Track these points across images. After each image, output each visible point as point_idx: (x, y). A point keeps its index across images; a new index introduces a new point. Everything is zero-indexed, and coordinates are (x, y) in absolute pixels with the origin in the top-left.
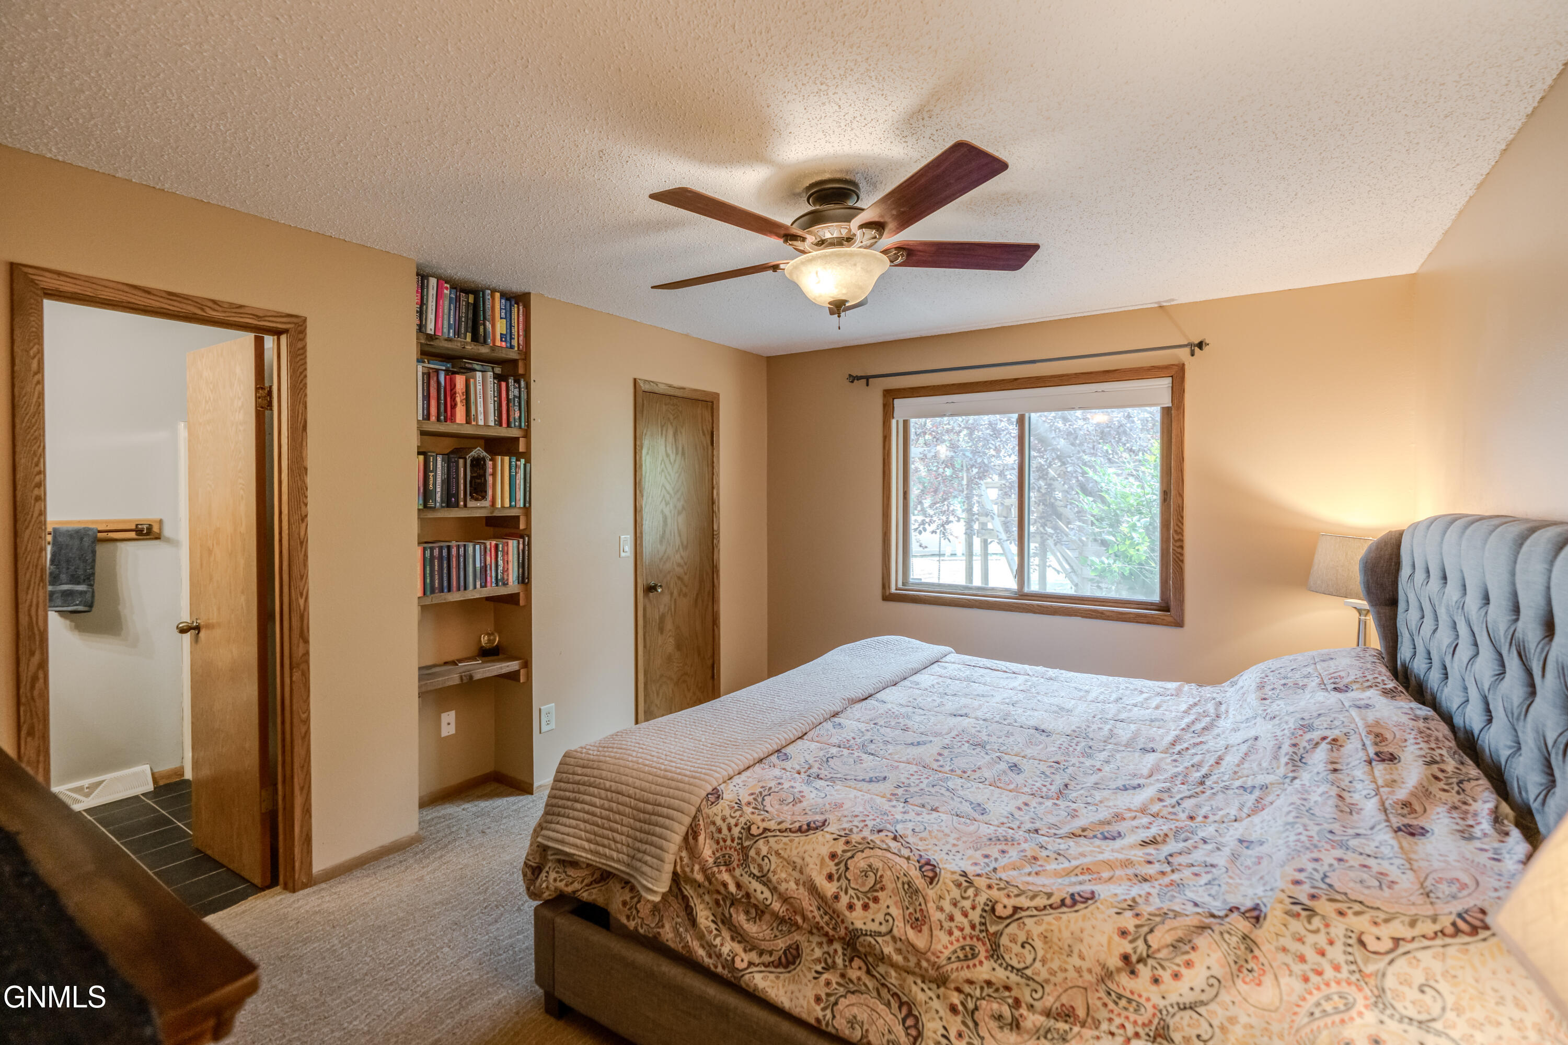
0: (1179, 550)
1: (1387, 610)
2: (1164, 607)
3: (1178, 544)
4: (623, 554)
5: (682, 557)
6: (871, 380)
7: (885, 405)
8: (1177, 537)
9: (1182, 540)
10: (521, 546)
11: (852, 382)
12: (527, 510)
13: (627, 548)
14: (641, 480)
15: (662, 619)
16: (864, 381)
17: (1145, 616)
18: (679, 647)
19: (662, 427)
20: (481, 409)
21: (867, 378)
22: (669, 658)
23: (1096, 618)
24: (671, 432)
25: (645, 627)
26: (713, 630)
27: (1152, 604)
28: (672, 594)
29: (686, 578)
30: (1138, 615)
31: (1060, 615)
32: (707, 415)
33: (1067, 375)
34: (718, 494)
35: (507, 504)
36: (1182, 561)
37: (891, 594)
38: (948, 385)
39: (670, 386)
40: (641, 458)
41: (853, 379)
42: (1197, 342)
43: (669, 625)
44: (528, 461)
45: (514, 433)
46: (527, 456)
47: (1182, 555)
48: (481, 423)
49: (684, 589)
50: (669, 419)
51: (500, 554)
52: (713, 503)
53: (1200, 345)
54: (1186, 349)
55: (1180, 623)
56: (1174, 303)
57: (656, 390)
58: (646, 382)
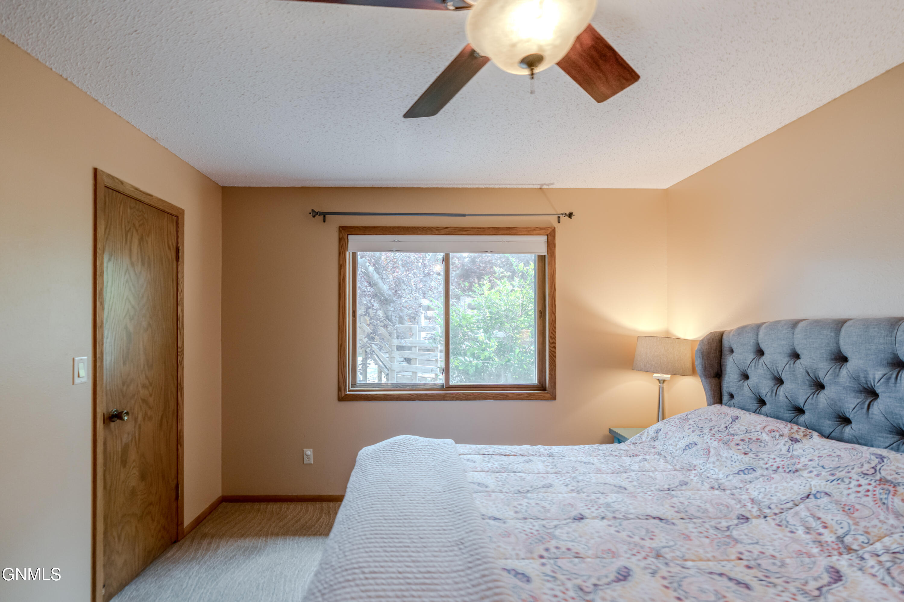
0: (553, 349)
1: (714, 380)
2: (542, 387)
3: (552, 345)
4: (77, 381)
5: (147, 377)
6: (327, 216)
7: (340, 240)
8: (551, 341)
9: (554, 343)
11: (314, 216)
13: (83, 373)
14: (103, 292)
15: (125, 450)
16: (322, 217)
17: (533, 395)
18: (143, 477)
19: (127, 232)
21: (324, 215)
22: (133, 492)
23: (503, 399)
24: (136, 241)
25: (105, 464)
26: (177, 450)
27: (533, 386)
28: (136, 420)
29: (151, 400)
30: (529, 395)
31: (480, 399)
32: (173, 229)
33: (483, 228)
34: (182, 310)
36: (555, 357)
37: (345, 395)
38: (395, 227)
39: (136, 189)
41: (315, 214)
42: (567, 213)
43: (133, 455)
47: (555, 352)
49: (149, 413)
50: (134, 225)
52: (178, 320)
53: (570, 215)
54: (556, 218)
55: (553, 398)
56: (550, 187)
57: (120, 188)
58: (109, 176)
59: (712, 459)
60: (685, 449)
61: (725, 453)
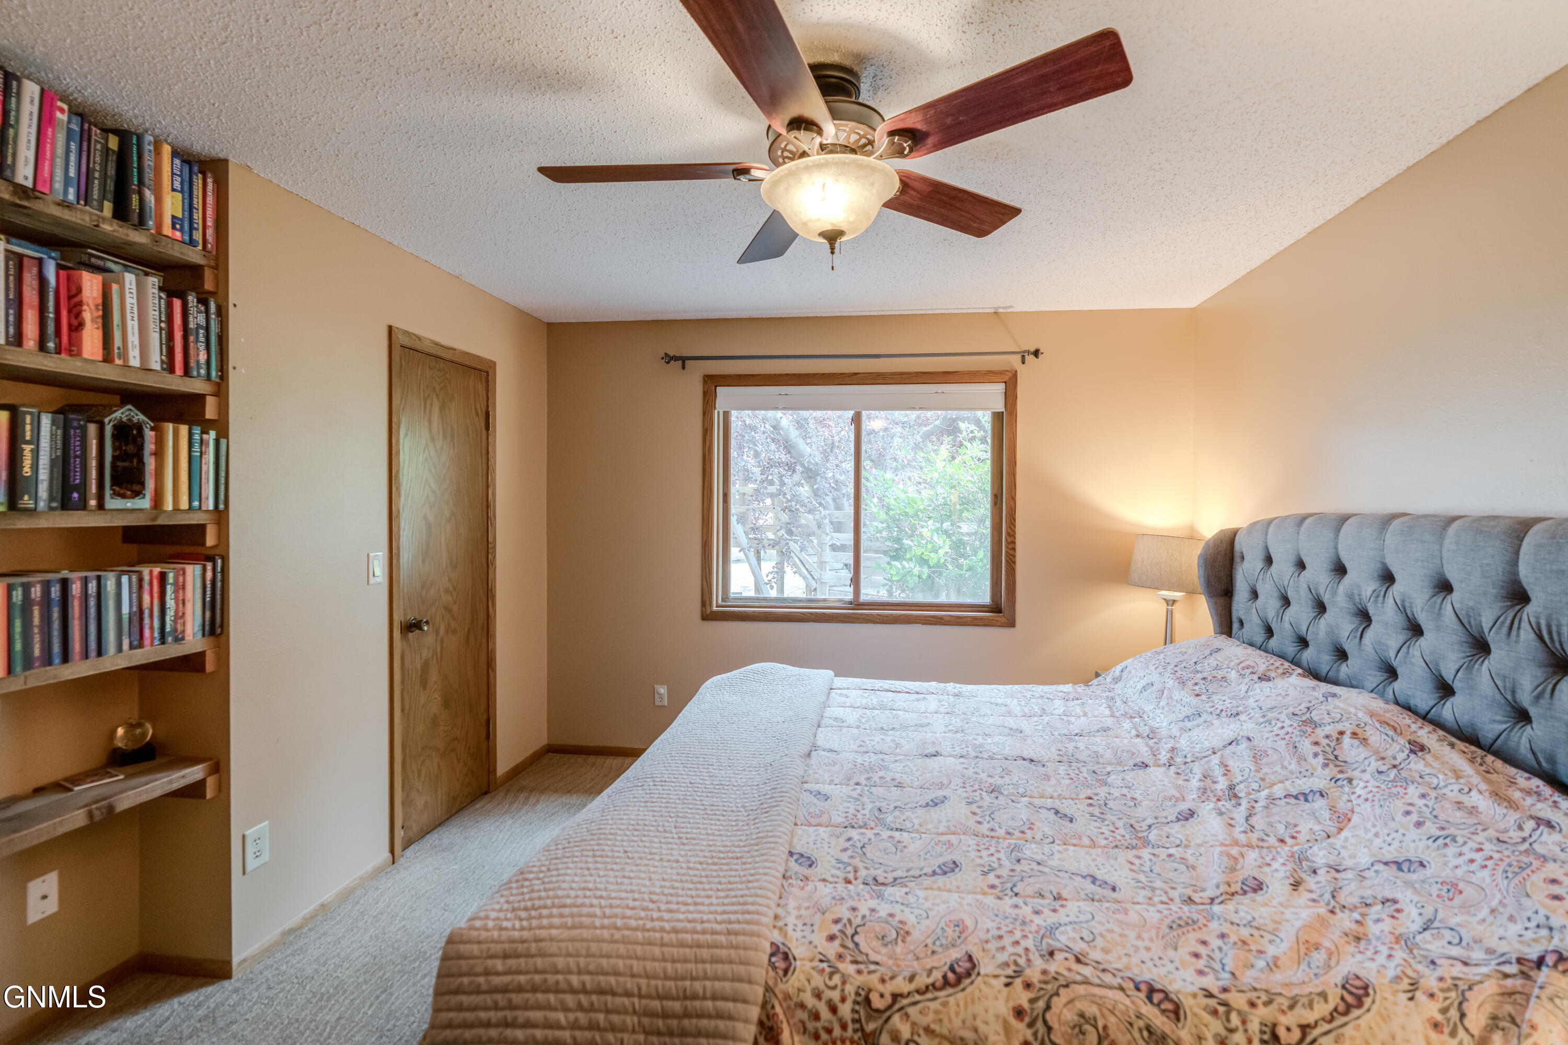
0: (1012, 552)
1: (1221, 601)
2: (996, 608)
3: (1011, 546)
4: (372, 580)
5: (450, 580)
6: (687, 362)
7: (705, 393)
8: (1009, 540)
9: (1014, 543)
10: (209, 575)
11: (666, 363)
12: (221, 515)
13: (378, 572)
14: (398, 472)
15: (425, 668)
16: (680, 363)
17: (981, 619)
18: (446, 704)
19: (425, 399)
20: (133, 338)
21: (683, 360)
22: (435, 721)
23: (932, 623)
24: (436, 409)
25: (403, 682)
26: (488, 675)
27: (984, 606)
28: (437, 632)
29: (455, 608)
30: (975, 618)
31: (901, 623)
32: (481, 388)
33: (908, 373)
34: (494, 495)
35: (184, 505)
36: (1014, 563)
37: (712, 612)
38: (781, 375)
39: (437, 344)
40: (398, 440)
41: (667, 359)
42: (1031, 350)
43: (434, 676)
44: (223, 433)
45: (196, 386)
46: (221, 427)
47: (1014, 556)
48: (135, 362)
49: (453, 624)
50: (434, 389)
51: (169, 589)
52: (488, 507)
53: (1036, 354)
54: (1019, 357)
55: (1011, 624)
56: (1009, 310)
57: (418, 346)
58: (406, 333)
59: (1162, 703)
60: (1141, 692)
61: (1177, 695)
